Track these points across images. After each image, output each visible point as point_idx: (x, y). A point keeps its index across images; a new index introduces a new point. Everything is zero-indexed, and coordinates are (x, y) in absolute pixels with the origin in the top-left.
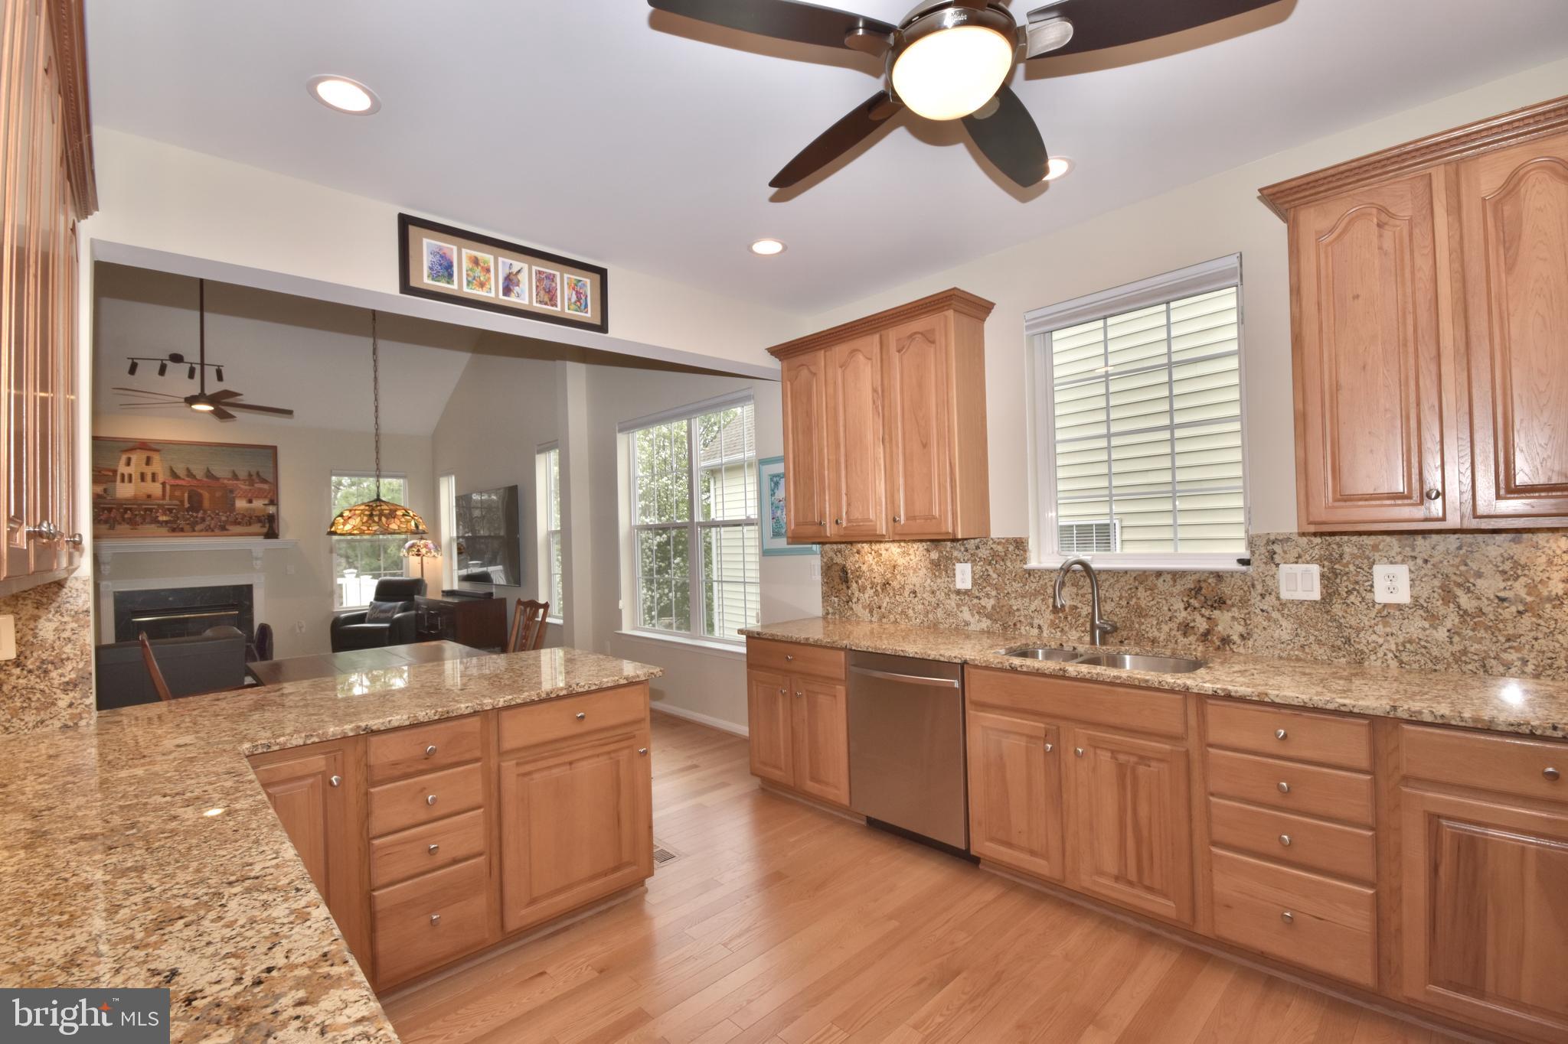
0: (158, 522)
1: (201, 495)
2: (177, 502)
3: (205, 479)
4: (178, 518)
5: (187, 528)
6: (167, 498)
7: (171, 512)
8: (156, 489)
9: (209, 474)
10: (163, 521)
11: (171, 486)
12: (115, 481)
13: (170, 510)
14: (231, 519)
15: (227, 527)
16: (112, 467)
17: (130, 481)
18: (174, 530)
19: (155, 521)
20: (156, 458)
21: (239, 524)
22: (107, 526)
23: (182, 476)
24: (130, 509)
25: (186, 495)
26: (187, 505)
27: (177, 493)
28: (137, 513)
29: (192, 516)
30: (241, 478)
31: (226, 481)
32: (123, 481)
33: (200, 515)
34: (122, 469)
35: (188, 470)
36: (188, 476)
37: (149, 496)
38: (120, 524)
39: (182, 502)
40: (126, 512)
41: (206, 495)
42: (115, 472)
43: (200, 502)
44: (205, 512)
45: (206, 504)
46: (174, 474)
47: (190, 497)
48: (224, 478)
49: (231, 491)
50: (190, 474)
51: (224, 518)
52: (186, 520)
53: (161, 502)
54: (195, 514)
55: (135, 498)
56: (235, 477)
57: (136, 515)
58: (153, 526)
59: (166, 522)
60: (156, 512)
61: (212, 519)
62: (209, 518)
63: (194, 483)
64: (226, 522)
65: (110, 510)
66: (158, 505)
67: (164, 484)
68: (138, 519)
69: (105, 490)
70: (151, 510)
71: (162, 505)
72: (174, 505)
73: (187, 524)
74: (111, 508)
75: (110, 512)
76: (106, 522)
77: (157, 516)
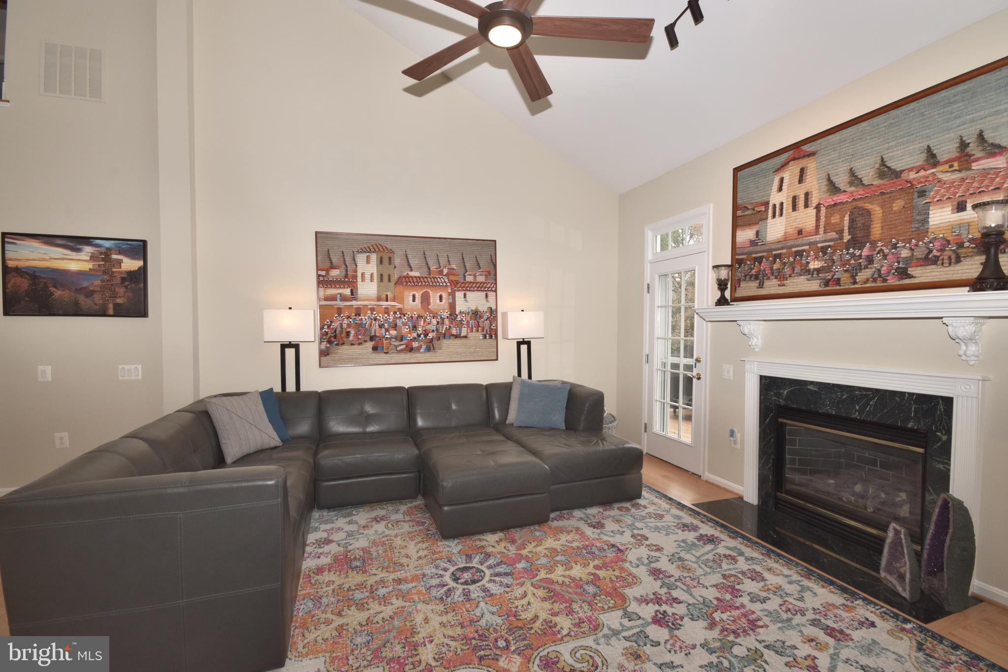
1: (868, 213)
2: (833, 235)
3: (877, 182)
4: (833, 262)
5: (845, 278)
6: (822, 230)
7: (825, 253)
8: (806, 218)
9: (885, 171)
10: (815, 269)
11: (827, 208)
12: (767, 218)
13: (824, 250)
14: (919, 253)
15: (911, 271)
16: (765, 199)
17: (781, 215)
19: (806, 271)
20: (811, 165)
21: (935, 261)
22: (755, 284)
23: (842, 188)
24: (779, 256)
25: (847, 218)
26: (847, 237)
27: (835, 219)
28: (786, 260)
29: (853, 256)
30: (942, 157)
31: (912, 175)
32: (775, 215)
33: (865, 252)
34: (776, 198)
35: (852, 173)
36: (851, 184)
37: (800, 232)
38: (769, 278)
39: (840, 232)
40: (775, 262)
41: (877, 211)
42: (767, 203)
43: (867, 228)
44: (874, 244)
45: (876, 230)
46: (833, 188)
47: (852, 221)
48: (911, 169)
49: (922, 193)
50: (855, 179)
51: (905, 253)
52: (844, 265)
53: (814, 239)
54: (857, 253)
55: (786, 238)
56: (932, 160)
57: (785, 264)
59: (818, 271)
60: (807, 257)
61: (885, 256)
62: (879, 257)
63: (860, 192)
64: (909, 261)
65: (759, 260)
66: (810, 244)
67: (818, 208)
68: (787, 270)
69: (757, 233)
70: (799, 254)
71: (816, 243)
72: (830, 240)
73: (846, 271)
74: (762, 257)
75: (760, 263)
76: (757, 278)
77: (808, 263)
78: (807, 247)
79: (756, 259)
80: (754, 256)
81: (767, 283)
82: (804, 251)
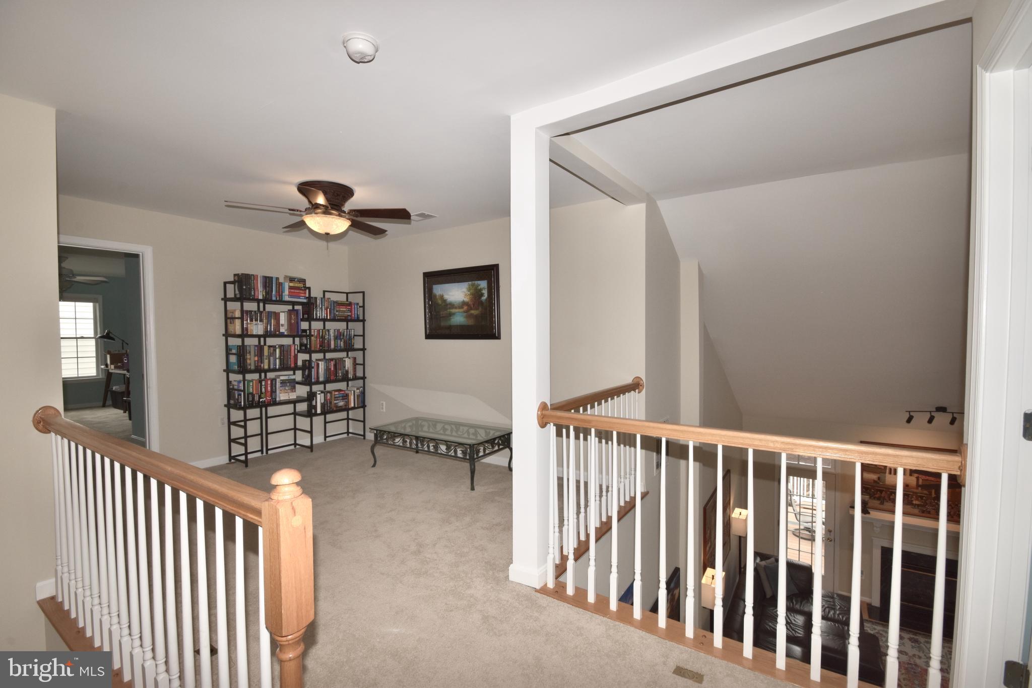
0: (913, 504)
4: (927, 504)
5: (933, 512)
6: (920, 488)
7: (922, 499)
8: (911, 481)
10: (916, 504)
11: (922, 480)
12: (885, 473)
13: (922, 497)
18: (923, 512)
19: (911, 503)
22: (879, 502)
32: (890, 473)
38: (887, 501)
39: (930, 492)
40: (891, 495)
52: (932, 506)
53: (915, 490)
58: (909, 506)
59: (918, 505)
60: (912, 498)
65: (881, 491)
66: (913, 492)
67: (917, 478)
69: (879, 478)
71: (916, 493)
72: (925, 494)
73: (934, 509)
74: (883, 490)
75: (881, 493)
76: (878, 499)
77: (912, 501)
78: (911, 493)
79: (878, 490)
80: (876, 488)
81: (886, 503)
82: (909, 495)
